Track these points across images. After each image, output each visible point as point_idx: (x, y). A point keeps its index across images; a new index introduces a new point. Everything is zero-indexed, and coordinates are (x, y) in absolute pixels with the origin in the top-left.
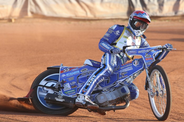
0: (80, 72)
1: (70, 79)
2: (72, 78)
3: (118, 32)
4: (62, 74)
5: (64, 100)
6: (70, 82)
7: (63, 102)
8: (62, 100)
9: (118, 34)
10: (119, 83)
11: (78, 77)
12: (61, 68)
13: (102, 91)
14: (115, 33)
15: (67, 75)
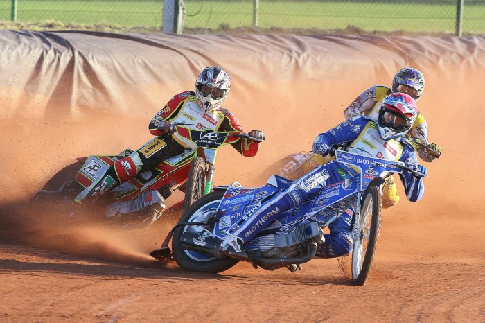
0: (255, 197)
1: (233, 209)
2: (237, 208)
3: (358, 127)
4: (226, 199)
5: (205, 243)
6: (232, 214)
7: (204, 247)
8: (202, 244)
9: (356, 130)
10: (307, 218)
11: (248, 205)
12: (228, 189)
13: (278, 230)
14: (352, 128)
15: (234, 201)
